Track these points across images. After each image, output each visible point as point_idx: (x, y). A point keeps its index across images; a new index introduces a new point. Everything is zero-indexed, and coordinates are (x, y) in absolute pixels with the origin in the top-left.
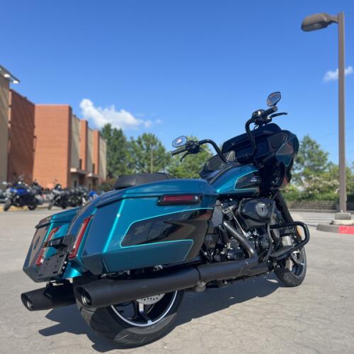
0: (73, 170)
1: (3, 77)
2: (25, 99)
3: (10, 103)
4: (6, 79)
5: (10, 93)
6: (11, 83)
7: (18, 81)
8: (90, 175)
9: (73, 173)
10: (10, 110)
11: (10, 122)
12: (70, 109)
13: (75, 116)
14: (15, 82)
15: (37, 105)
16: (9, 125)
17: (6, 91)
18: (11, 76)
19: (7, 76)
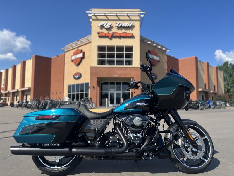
0: (200, 90)
1: (163, 50)
2: (173, 58)
3: (166, 61)
4: (164, 50)
5: (166, 56)
6: (166, 52)
7: (169, 50)
8: (212, 92)
9: (200, 91)
10: (166, 64)
11: (167, 70)
12: (196, 58)
13: (200, 61)
14: (168, 51)
15: (179, 59)
16: (166, 71)
17: (164, 56)
18: (166, 48)
19: (164, 49)
